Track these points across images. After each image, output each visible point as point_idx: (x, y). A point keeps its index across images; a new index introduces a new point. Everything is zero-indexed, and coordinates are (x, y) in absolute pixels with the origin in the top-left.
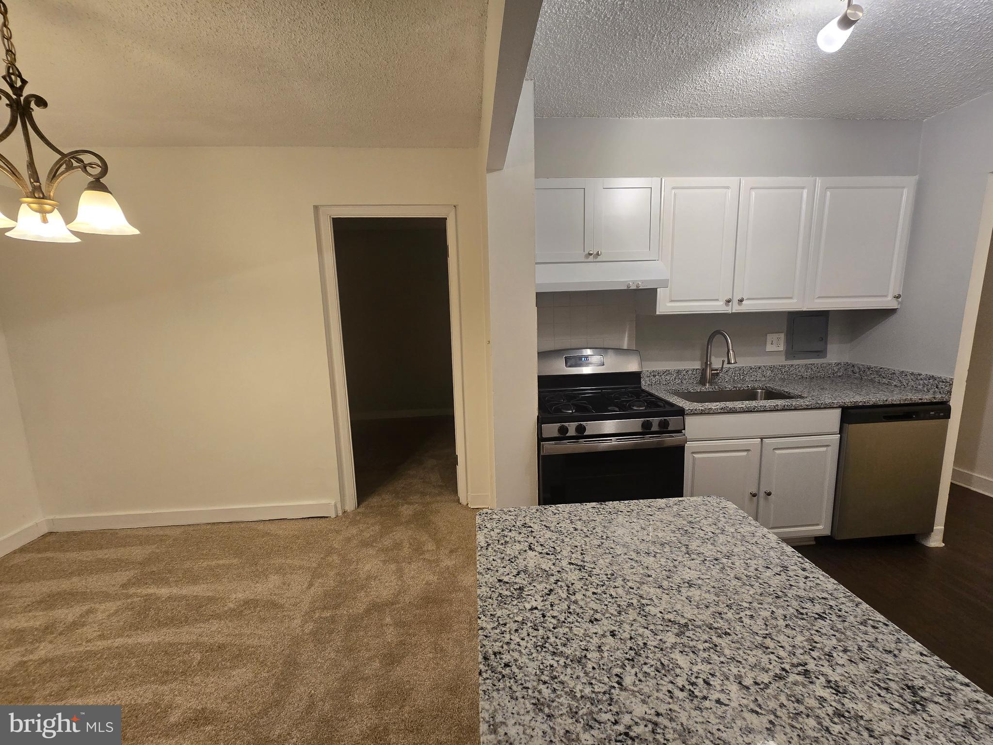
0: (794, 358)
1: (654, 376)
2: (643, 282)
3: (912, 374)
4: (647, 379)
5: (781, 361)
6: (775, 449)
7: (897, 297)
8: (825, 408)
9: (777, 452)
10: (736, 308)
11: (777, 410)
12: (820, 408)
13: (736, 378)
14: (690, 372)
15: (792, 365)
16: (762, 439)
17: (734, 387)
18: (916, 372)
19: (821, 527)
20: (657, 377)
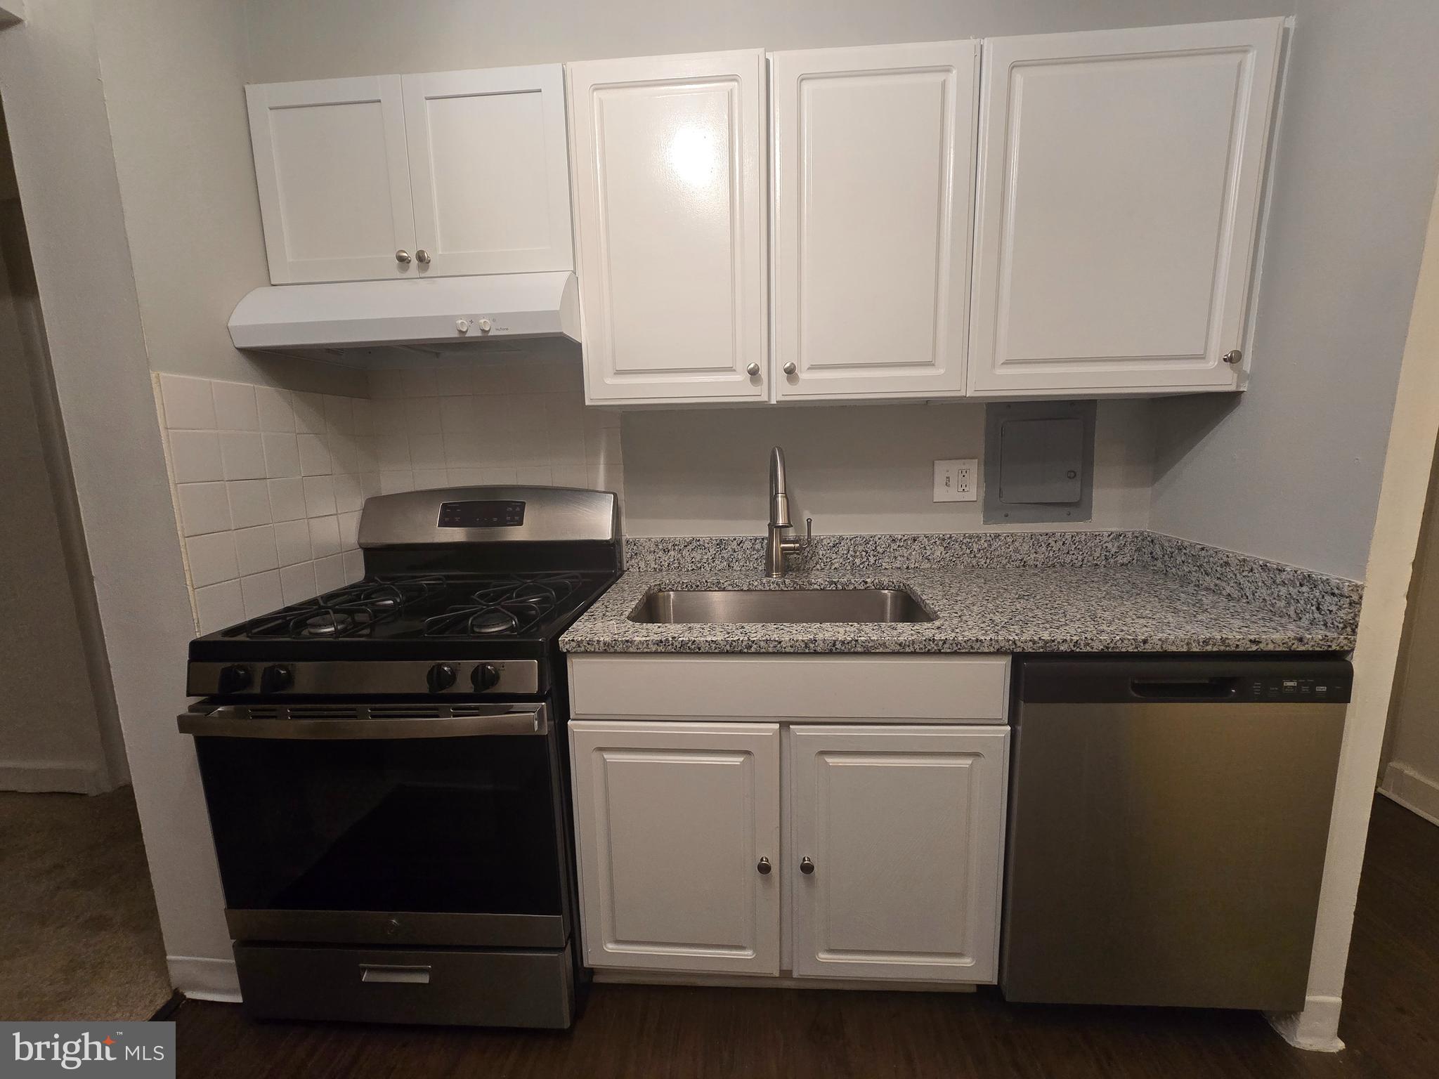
0: (1007, 518)
1: (666, 551)
2: (494, 318)
3: (1264, 567)
4: (651, 557)
5: (973, 524)
6: (823, 753)
7: (1233, 359)
8: (955, 653)
9: (831, 761)
10: (778, 392)
11: (816, 653)
12: (939, 653)
13: (858, 561)
14: (747, 545)
15: (997, 536)
16: (785, 725)
17: (831, 583)
18: (1274, 561)
19: (967, 962)
20: (672, 553)
